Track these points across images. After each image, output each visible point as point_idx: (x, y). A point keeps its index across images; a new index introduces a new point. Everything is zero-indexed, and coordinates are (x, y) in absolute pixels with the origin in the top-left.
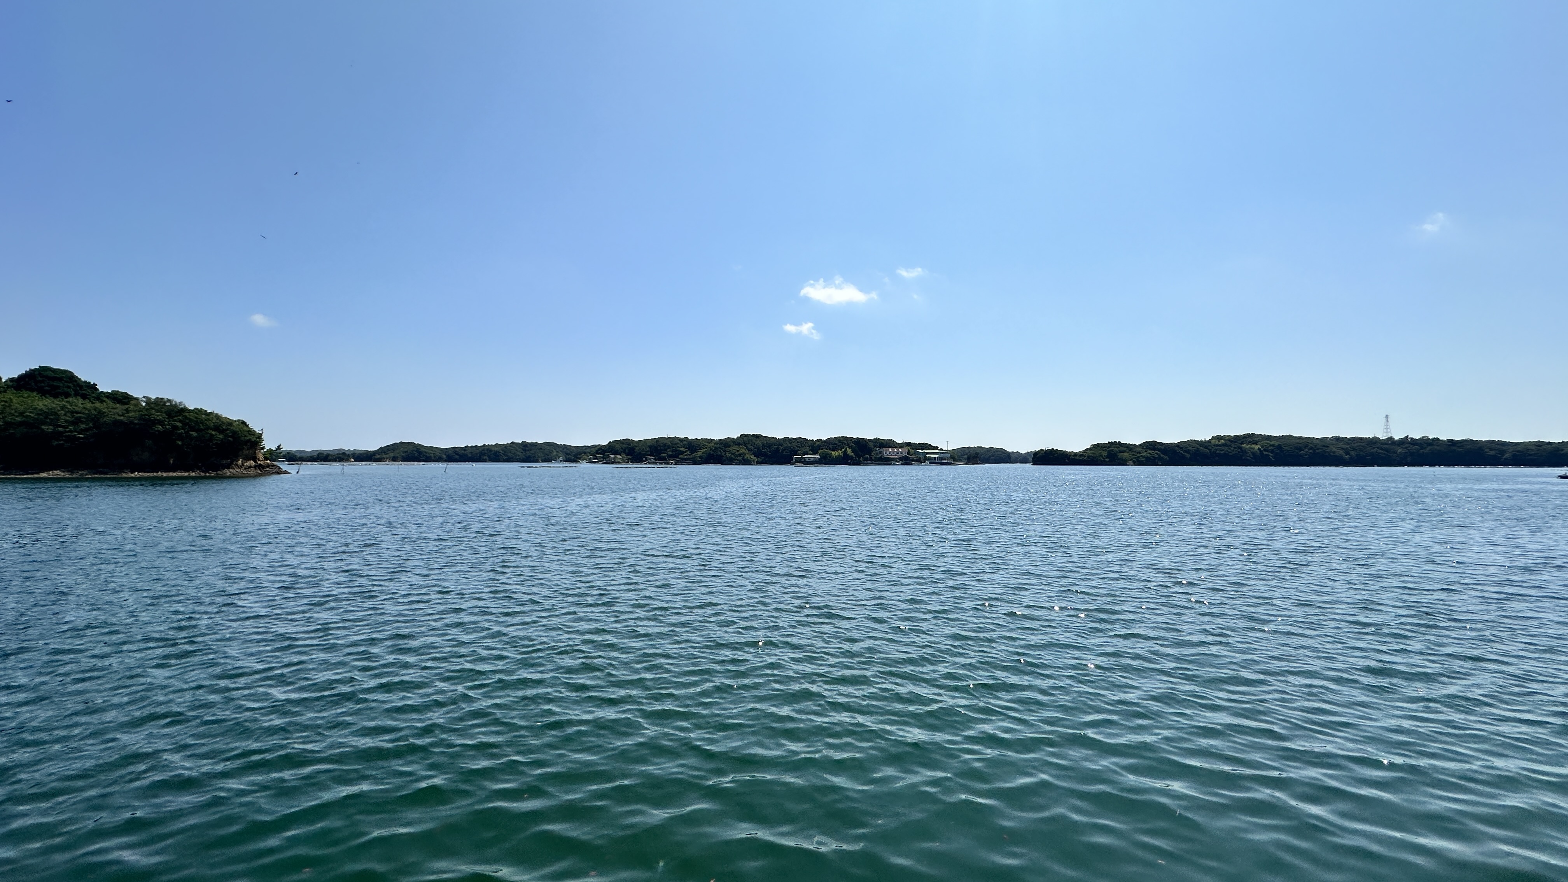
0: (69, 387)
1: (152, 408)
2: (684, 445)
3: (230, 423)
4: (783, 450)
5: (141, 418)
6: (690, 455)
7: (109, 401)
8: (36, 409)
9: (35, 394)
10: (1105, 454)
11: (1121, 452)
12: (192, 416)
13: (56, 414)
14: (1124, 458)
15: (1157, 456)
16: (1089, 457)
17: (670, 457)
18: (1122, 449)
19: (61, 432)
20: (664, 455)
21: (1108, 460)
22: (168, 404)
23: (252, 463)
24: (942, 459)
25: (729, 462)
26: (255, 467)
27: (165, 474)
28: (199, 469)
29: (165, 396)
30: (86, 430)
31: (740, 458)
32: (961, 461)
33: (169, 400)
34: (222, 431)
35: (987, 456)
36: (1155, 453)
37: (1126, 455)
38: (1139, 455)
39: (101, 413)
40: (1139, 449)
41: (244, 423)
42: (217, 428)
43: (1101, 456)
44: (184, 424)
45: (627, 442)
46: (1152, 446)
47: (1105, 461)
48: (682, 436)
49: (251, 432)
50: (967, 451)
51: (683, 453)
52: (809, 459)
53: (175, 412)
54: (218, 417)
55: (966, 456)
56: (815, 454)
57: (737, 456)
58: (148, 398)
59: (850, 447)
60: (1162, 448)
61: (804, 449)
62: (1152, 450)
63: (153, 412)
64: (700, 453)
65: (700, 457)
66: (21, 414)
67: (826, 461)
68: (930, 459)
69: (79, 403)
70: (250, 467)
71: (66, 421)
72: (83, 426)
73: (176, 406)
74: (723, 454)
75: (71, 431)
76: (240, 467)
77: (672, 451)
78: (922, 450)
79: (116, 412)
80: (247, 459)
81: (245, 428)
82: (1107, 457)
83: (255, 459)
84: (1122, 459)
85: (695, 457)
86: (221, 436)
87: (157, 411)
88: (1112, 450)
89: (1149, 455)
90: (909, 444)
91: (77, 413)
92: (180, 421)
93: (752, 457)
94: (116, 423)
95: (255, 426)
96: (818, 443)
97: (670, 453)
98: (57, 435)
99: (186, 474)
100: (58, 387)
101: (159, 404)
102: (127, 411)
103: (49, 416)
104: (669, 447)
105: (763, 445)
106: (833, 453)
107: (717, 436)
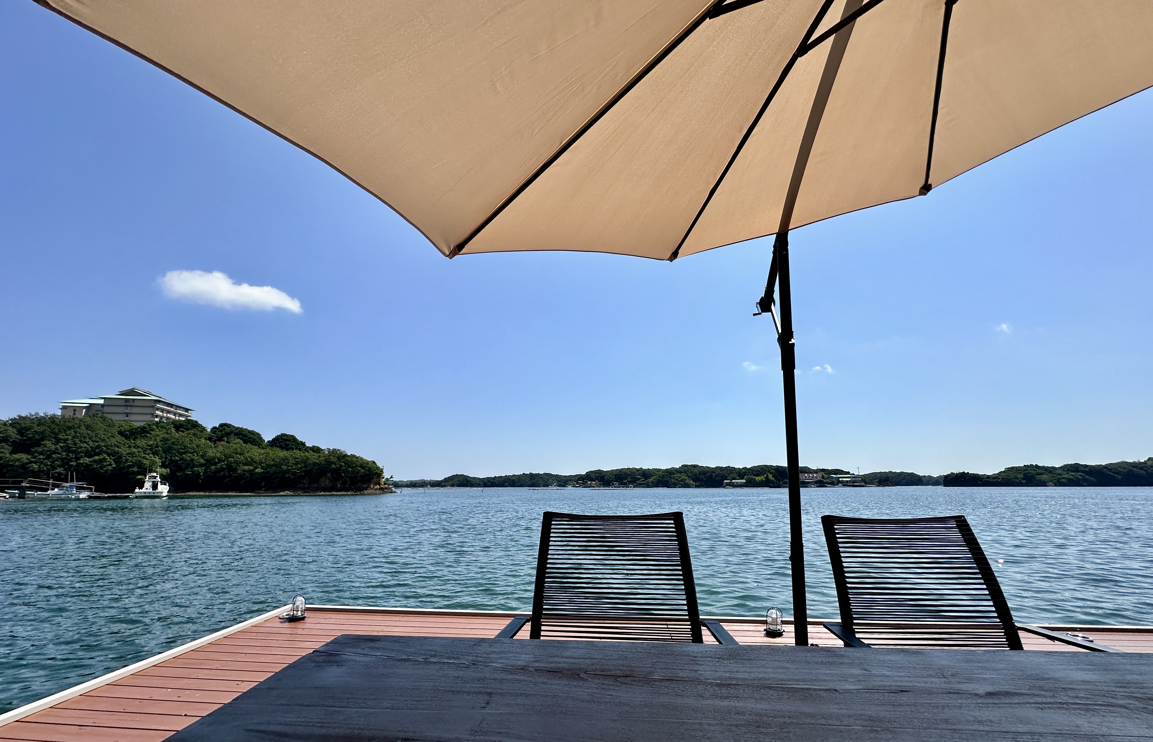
0: (293, 445)
1: (331, 455)
2: (640, 473)
3: (368, 462)
4: (715, 476)
5: (326, 461)
6: (644, 481)
7: (311, 451)
8: (279, 457)
9: (278, 449)
10: (1020, 476)
11: (1038, 474)
12: (349, 459)
13: (288, 459)
14: (1042, 479)
15: (1080, 477)
16: (1003, 479)
17: (630, 482)
18: (1039, 471)
19: (290, 470)
20: (625, 481)
21: (1024, 481)
22: (338, 452)
23: (378, 486)
24: (854, 482)
25: (674, 485)
26: (379, 489)
27: (336, 493)
28: (352, 490)
29: (337, 448)
30: (301, 468)
31: (682, 483)
32: (873, 484)
33: (339, 450)
34: (363, 468)
35: (898, 480)
36: (1079, 475)
37: (1044, 477)
38: (1059, 476)
39: (308, 458)
40: (1060, 472)
41: (374, 462)
42: (361, 466)
43: (1017, 478)
44: (346, 464)
45: (599, 472)
46: (1075, 468)
47: (1022, 483)
48: (638, 467)
49: (378, 468)
50: (879, 475)
51: (639, 479)
52: (737, 483)
53: (341, 457)
54: (362, 459)
55: (877, 480)
56: (742, 479)
57: (679, 481)
58: (329, 449)
59: (771, 473)
60: (1087, 469)
61: (732, 476)
62: (1075, 472)
63: (331, 457)
64: (651, 480)
65: (652, 482)
66: (273, 460)
67: (751, 484)
68: (842, 482)
69: (297, 453)
70: (377, 489)
71: (292, 463)
72: (299, 466)
73: (341, 453)
74: (669, 479)
75: (294, 469)
76: (371, 489)
77: (631, 478)
78: (835, 474)
79: (313, 457)
80: (376, 484)
81: (375, 466)
82: (1023, 479)
83: (379, 484)
84: (1040, 481)
85: (648, 482)
86: (363, 471)
87: (333, 457)
88: (1028, 473)
89: (1071, 477)
90: (823, 470)
91: (297, 458)
92: (344, 462)
93: (691, 482)
94: (315, 464)
95: (380, 465)
96: (743, 470)
97: (630, 480)
98: (288, 471)
99: (346, 493)
100: (288, 445)
101: (334, 452)
102: (319, 457)
103: (285, 460)
104: (629, 475)
105: (700, 473)
106: (757, 478)
107: (664, 466)
